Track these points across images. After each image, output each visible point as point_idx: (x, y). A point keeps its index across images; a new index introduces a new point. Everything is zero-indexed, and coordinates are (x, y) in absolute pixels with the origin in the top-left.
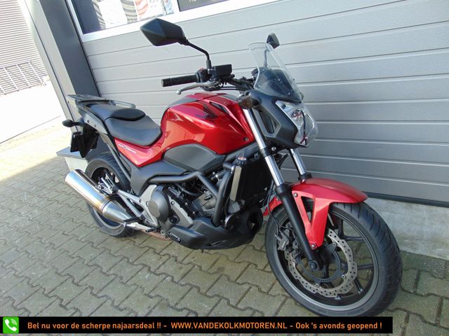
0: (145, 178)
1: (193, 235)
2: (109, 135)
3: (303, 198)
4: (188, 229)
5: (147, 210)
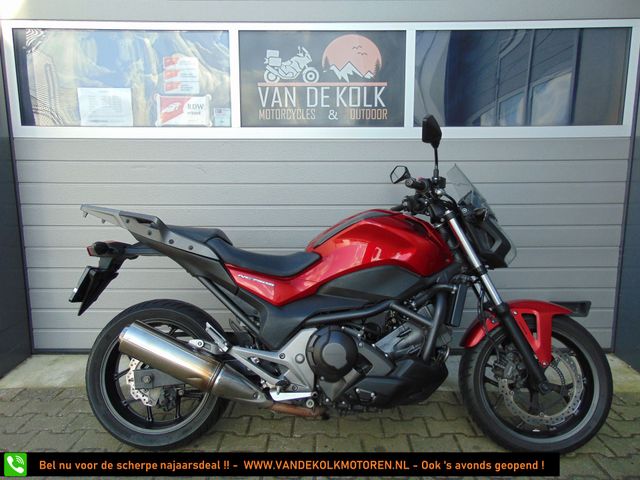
0: (301, 319)
1: (395, 383)
2: (221, 261)
3: (523, 315)
4: (388, 376)
5: (295, 368)
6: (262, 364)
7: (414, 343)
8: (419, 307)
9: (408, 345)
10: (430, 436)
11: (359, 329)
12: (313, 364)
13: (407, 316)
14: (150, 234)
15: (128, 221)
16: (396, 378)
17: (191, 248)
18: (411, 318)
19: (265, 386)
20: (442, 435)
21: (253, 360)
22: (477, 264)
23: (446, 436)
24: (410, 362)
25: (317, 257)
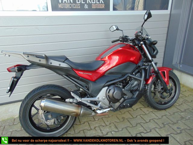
0: (103, 85)
2: (72, 68)
3: (162, 72)
4: (132, 98)
5: (103, 101)
6: (92, 102)
7: (136, 86)
8: (136, 74)
9: (134, 87)
10: (134, 110)
11: (120, 85)
12: (109, 99)
13: (133, 77)
14: (40, 61)
15: (28, 57)
16: (134, 98)
17: (60, 65)
18: (134, 78)
19: (93, 109)
20: (137, 109)
21: (88, 101)
22: (150, 58)
23: (138, 109)
24: (138, 92)
25: (103, 62)
